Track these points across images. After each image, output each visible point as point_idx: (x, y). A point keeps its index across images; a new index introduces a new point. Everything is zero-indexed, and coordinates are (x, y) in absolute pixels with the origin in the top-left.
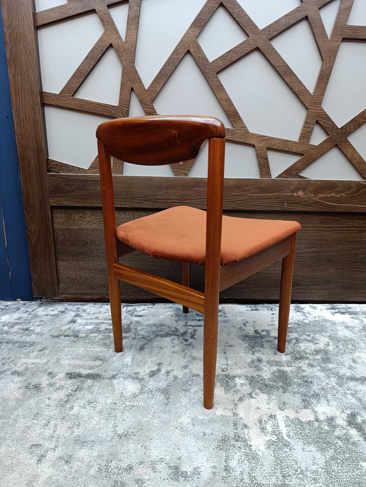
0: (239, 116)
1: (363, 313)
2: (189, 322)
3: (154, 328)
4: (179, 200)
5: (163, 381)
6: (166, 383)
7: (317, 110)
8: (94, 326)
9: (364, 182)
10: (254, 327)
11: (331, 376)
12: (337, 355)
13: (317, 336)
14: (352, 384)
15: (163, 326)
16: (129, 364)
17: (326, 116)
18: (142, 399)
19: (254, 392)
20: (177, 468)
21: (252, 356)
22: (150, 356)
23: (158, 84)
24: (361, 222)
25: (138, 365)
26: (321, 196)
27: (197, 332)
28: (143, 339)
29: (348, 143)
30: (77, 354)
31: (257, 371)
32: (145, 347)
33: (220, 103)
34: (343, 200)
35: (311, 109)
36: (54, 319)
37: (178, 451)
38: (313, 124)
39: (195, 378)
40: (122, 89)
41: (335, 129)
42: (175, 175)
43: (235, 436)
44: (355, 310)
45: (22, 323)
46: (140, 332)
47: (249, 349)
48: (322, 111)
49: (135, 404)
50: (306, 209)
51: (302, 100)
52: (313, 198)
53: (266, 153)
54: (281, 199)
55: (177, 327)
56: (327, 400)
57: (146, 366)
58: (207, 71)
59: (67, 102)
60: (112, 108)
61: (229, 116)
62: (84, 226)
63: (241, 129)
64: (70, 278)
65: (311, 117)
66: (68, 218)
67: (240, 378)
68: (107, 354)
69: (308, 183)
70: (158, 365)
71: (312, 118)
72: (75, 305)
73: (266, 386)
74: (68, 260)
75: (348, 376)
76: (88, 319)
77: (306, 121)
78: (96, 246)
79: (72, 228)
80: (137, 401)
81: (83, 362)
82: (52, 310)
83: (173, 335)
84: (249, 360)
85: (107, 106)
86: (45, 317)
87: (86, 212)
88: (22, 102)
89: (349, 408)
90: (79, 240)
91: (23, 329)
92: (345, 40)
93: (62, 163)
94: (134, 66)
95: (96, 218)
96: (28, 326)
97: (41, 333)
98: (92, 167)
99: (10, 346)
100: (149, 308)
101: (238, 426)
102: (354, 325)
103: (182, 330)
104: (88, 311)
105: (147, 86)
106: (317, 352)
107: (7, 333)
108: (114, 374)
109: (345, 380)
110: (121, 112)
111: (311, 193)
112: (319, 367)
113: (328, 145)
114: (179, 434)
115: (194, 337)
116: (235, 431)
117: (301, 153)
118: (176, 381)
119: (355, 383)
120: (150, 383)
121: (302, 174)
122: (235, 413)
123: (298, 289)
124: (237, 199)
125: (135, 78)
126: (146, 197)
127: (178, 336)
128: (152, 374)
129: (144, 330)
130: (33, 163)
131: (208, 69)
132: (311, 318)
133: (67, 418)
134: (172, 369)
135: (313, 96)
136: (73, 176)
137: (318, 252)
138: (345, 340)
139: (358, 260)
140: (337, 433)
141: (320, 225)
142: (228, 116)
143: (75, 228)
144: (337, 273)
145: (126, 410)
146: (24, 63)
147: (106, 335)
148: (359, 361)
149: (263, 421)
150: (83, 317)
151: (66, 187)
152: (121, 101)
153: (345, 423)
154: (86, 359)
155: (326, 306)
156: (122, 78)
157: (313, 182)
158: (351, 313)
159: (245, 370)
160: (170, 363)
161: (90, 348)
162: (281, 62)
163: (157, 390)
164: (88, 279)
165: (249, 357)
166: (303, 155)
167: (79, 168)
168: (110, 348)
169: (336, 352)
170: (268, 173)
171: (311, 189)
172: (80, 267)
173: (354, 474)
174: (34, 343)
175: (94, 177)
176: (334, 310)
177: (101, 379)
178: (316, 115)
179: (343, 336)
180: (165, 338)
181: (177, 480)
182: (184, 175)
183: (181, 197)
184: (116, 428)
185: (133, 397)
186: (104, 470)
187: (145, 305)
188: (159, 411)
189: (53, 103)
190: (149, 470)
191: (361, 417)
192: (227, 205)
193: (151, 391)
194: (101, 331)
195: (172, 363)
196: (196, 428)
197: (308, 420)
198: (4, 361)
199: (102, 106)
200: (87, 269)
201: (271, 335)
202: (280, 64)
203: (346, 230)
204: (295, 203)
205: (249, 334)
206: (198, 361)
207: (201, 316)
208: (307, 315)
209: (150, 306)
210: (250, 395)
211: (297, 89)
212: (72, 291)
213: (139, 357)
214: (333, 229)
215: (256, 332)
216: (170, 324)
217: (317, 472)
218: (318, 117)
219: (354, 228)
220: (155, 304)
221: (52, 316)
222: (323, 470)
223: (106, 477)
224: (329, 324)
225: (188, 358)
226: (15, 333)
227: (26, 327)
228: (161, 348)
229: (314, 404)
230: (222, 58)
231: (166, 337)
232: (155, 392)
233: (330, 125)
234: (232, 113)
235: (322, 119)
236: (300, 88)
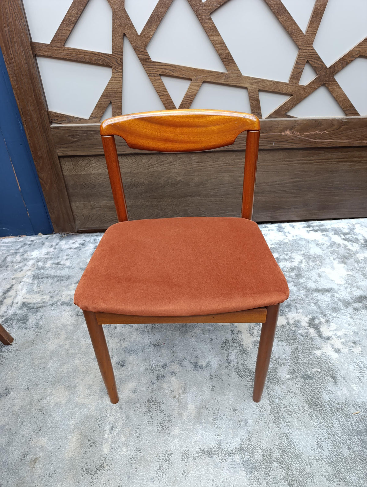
0: (233, 59)
1: (333, 230)
7: (309, 50)
9: (346, 119)
11: (301, 289)
12: (307, 271)
13: (294, 255)
14: (315, 294)
17: (317, 56)
20: (196, 363)
23: (151, 28)
24: (340, 154)
26: (306, 134)
29: (335, 82)
33: (214, 46)
34: (325, 137)
35: (302, 49)
36: (78, 252)
37: (195, 352)
38: (303, 65)
40: (114, 36)
41: (324, 68)
43: (233, 339)
44: (327, 227)
45: (52, 258)
48: (312, 51)
50: (292, 146)
51: (295, 40)
52: (299, 136)
53: (258, 96)
54: (270, 139)
56: (296, 309)
58: (200, 12)
59: (60, 52)
60: (105, 56)
62: (91, 171)
63: (234, 72)
64: (84, 216)
65: (302, 58)
66: (75, 165)
69: (295, 123)
71: (303, 59)
72: (91, 237)
74: (80, 201)
75: (313, 289)
77: (297, 62)
78: (104, 188)
79: (80, 174)
82: (73, 243)
85: (101, 54)
86: (70, 251)
87: (91, 158)
88: (14, 56)
89: (311, 313)
90: (88, 184)
91: (55, 264)
93: (63, 115)
94: (125, 9)
95: (101, 164)
96: (59, 261)
97: (71, 266)
98: (92, 117)
99: (50, 280)
101: (234, 332)
102: (323, 242)
105: (139, 31)
106: (292, 269)
107: (43, 268)
109: (310, 292)
110: (115, 60)
111: (298, 132)
112: (293, 282)
113: (316, 85)
114: (194, 341)
116: (232, 336)
117: (291, 93)
119: (318, 294)
121: (290, 114)
123: (281, 212)
125: (126, 23)
130: (35, 117)
131: (201, 10)
132: (290, 238)
133: (114, 335)
135: (306, 35)
136: (75, 127)
137: (300, 181)
138: (314, 257)
139: (334, 186)
140: (301, 331)
141: (304, 159)
142: (222, 60)
143: (83, 173)
144: (314, 198)
146: (9, 12)
148: (323, 275)
149: (252, 327)
151: (70, 138)
152: (114, 49)
153: (307, 325)
155: (303, 224)
156: (113, 23)
157: (299, 122)
158: (323, 231)
164: (100, 216)
166: (292, 95)
167: (80, 119)
169: (306, 268)
170: (259, 114)
171: (297, 128)
172: (92, 206)
173: (309, 358)
174: (69, 276)
175: (96, 128)
176: (310, 228)
178: (307, 55)
179: (314, 254)
181: (197, 370)
184: (151, 340)
186: (149, 368)
189: (46, 54)
190: (178, 366)
191: (318, 320)
196: (206, 336)
197: (281, 325)
198: (51, 294)
199: (96, 54)
200: (98, 208)
202: (275, 2)
203: (325, 162)
204: (282, 141)
208: (287, 234)
211: (290, 29)
214: (315, 161)
217: (285, 359)
218: (309, 57)
219: (333, 159)
221: (75, 249)
222: (290, 358)
223: (151, 372)
224: (304, 243)
226: (50, 267)
227: (57, 262)
229: (286, 312)
233: (319, 65)
234: (226, 56)
235: (313, 59)
236: (293, 28)
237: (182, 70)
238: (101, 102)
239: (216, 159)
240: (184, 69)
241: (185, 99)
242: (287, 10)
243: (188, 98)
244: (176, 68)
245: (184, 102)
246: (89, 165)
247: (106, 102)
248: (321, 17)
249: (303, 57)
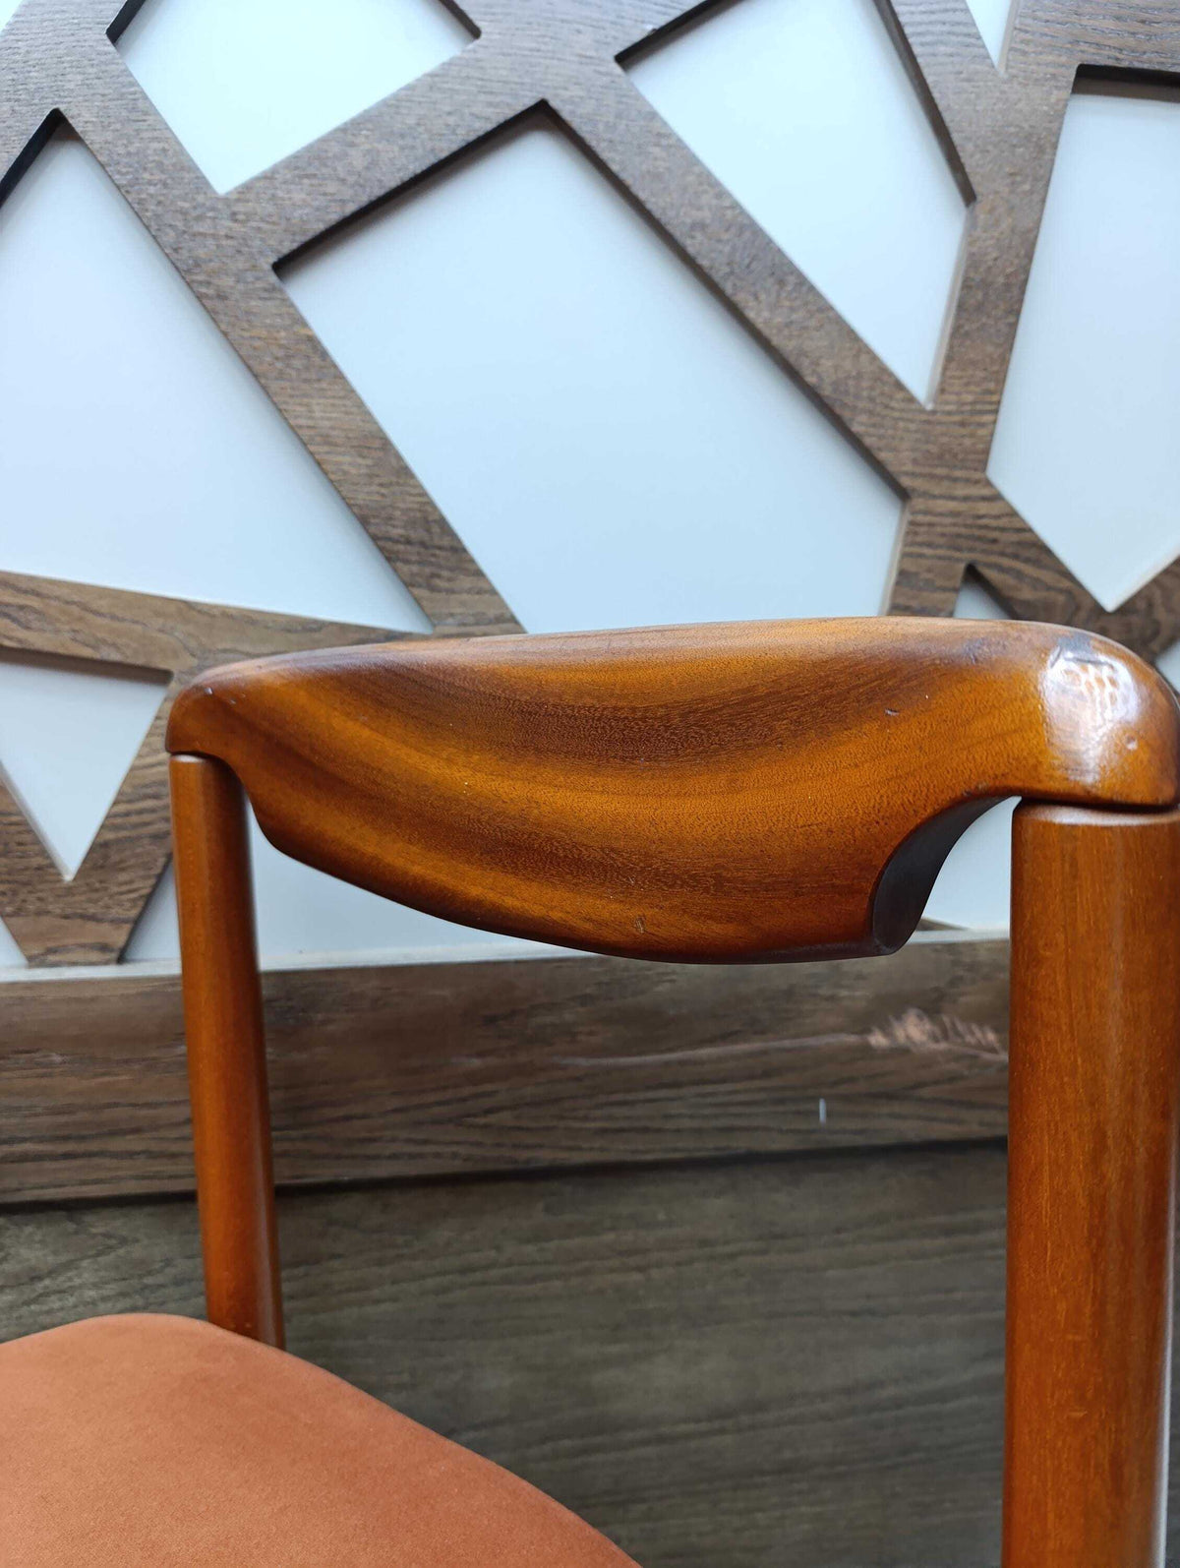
0: (458, 550)
4: (66, 1138)
7: (966, 499)
17: (1026, 536)
33: (319, 464)
35: (926, 495)
38: (944, 589)
42: (34, 961)
48: (993, 509)
50: (955, 1130)
51: (868, 441)
52: (994, 1053)
54: (791, 1079)
58: (201, 253)
61: (388, 545)
63: (476, 628)
65: (930, 545)
69: (955, 963)
71: (941, 552)
77: (901, 573)
92: (1095, 79)
111: (981, 1024)
124: (487, 1103)
131: (210, 242)
135: (934, 412)
142: (382, 550)
157: (983, 956)
162: (705, 199)
171: (973, 997)
178: (963, 531)
182: (95, 956)
183: (80, 1116)
192: (426, 1142)
204: (880, 1095)
211: (824, 373)
218: (978, 545)
230: (307, 164)
233: (1052, 595)
234: (411, 523)
235: (1003, 554)
236: (848, 364)
237: (85, 608)
239: (400, 1240)
240: (103, 605)
241: (122, 808)
242: (790, 264)
243: (149, 803)
244: (38, 594)
245: (116, 828)
248: (1015, 311)
249: (941, 541)
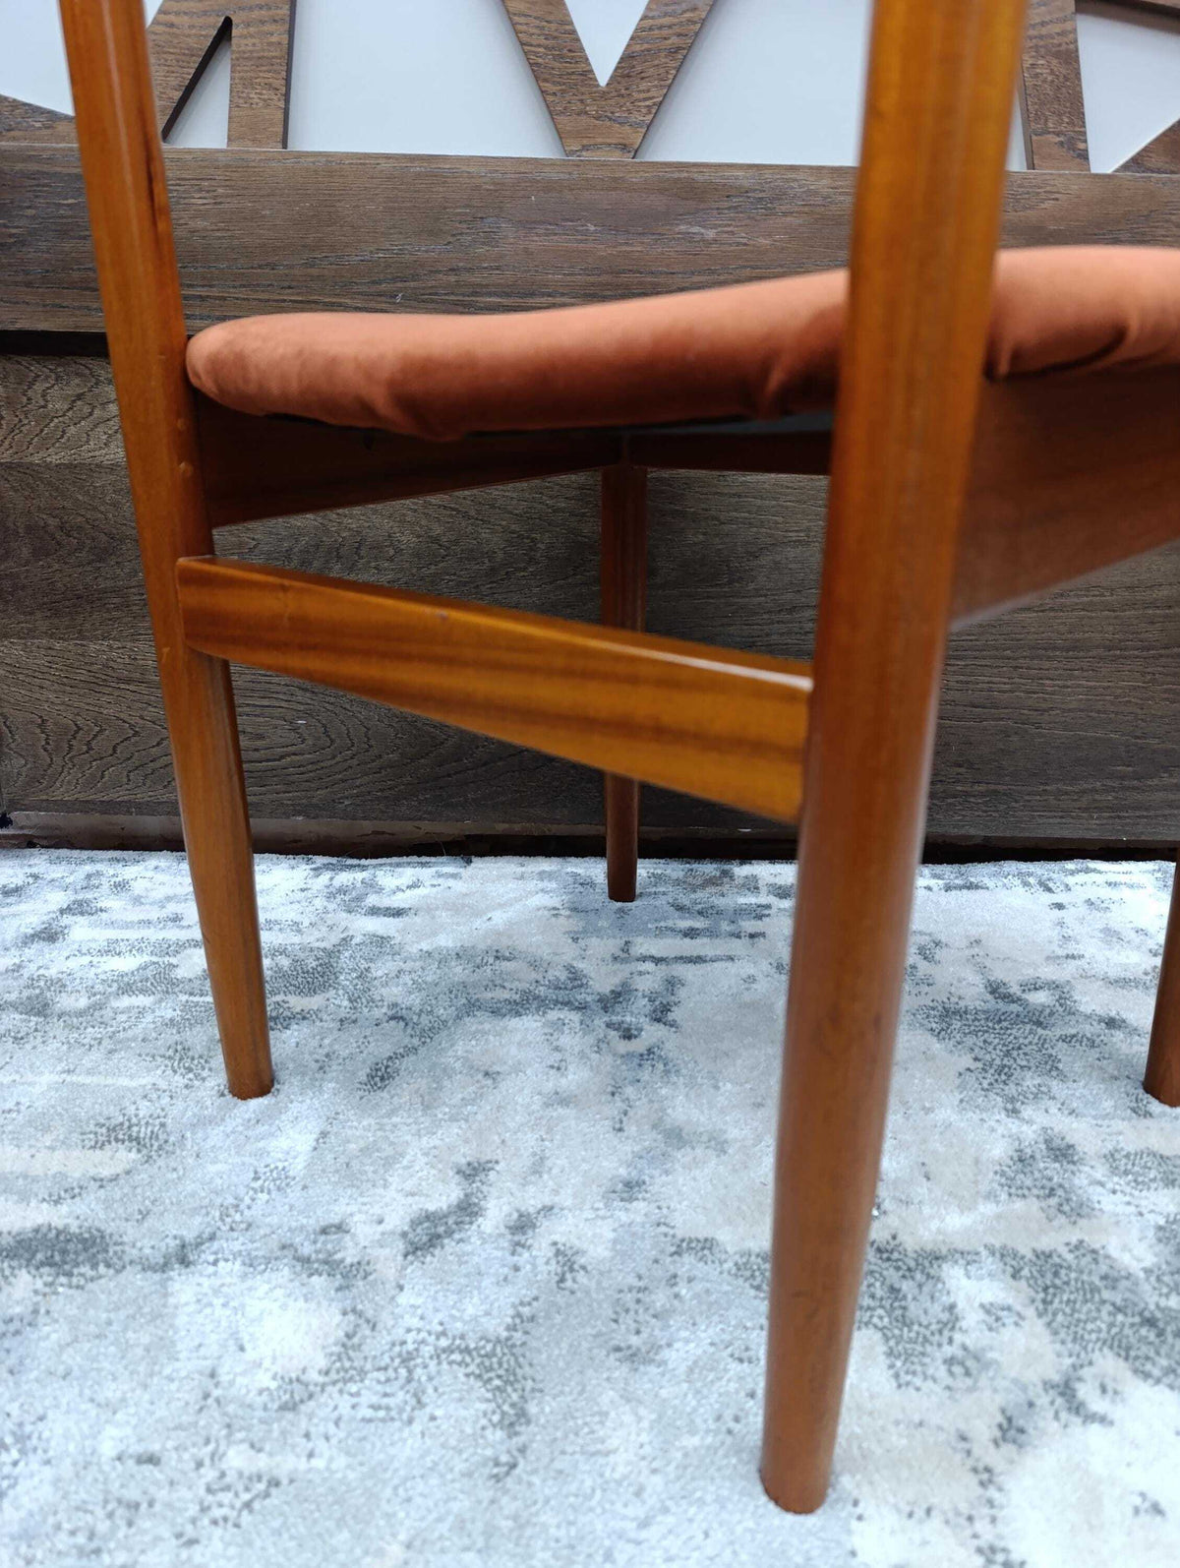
2: (640, 940)
3: (459, 972)
5: (486, 1282)
6: (505, 1300)
8: (146, 958)
10: (982, 969)
15: (509, 960)
16: (298, 1167)
18: (337, 1423)
19: (1086, 1372)
21: (1013, 1125)
22: (426, 1121)
25: (350, 1175)
27: (682, 993)
28: (392, 1023)
30: (10, 1105)
31: (1062, 1219)
32: (397, 1071)
39: (688, 1259)
46: (384, 991)
47: (985, 1086)
49: (288, 1463)
55: (580, 965)
57: (394, 1180)
62: (101, 449)
64: (50, 725)
67: (972, 1268)
68: (180, 1104)
70: (467, 1177)
72: (83, 862)
73: (1151, 1322)
74: (31, 633)
76: (128, 925)
79: (36, 459)
80: (307, 1436)
81: (26, 1155)
83: (556, 1002)
84: (999, 1150)
90: (80, 528)
100: (440, 876)
103: (603, 980)
104: (138, 887)
108: (190, 1236)
115: (671, 1016)
118: (569, 1284)
120: (404, 1299)
122: (993, 1550)
126: (415, 277)
127: (582, 1008)
128: (421, 1235)
129: (406, 979)
134: (548, 1201)
143: (54, 459)
145: (217, 1513)
147: (197, 1004)
150: (104, 915)
154: (48, 1140)
159: (988, 1209)
160: (538, 1166)
161: (89, 1072)
163: (449, 1350)
164: (136, 734)
165: (993, 1130)
168: (205, 1073)
172: (95, 668)
177: (102, 1269)
180: (514, 1023)
185: (283, 1408)
187: (423, 865)
188: (443, 1528)
193: (407, 1359)
194: (180, 981)
195: (548, 1163)
200: (129, 681)
201: (1082, 1009)
205: (962, 1004)
206: (699, 1151)
207: (700, 913)
209: (447, 866)
210: (1066, 1390)
212: (60, 793)
213: (360, 1128)
215: (996, 990)
216: (545, 952)
220: (474, 859)
225: (639, 1137)
228: (487, 1074)
231: (518, 1014)
232: (433, 1364)
238: (172, 18)
241: (647, 22)
243: (667, 20)
245: (641, 40)
246: (87, 410)
247: (201, 21)
